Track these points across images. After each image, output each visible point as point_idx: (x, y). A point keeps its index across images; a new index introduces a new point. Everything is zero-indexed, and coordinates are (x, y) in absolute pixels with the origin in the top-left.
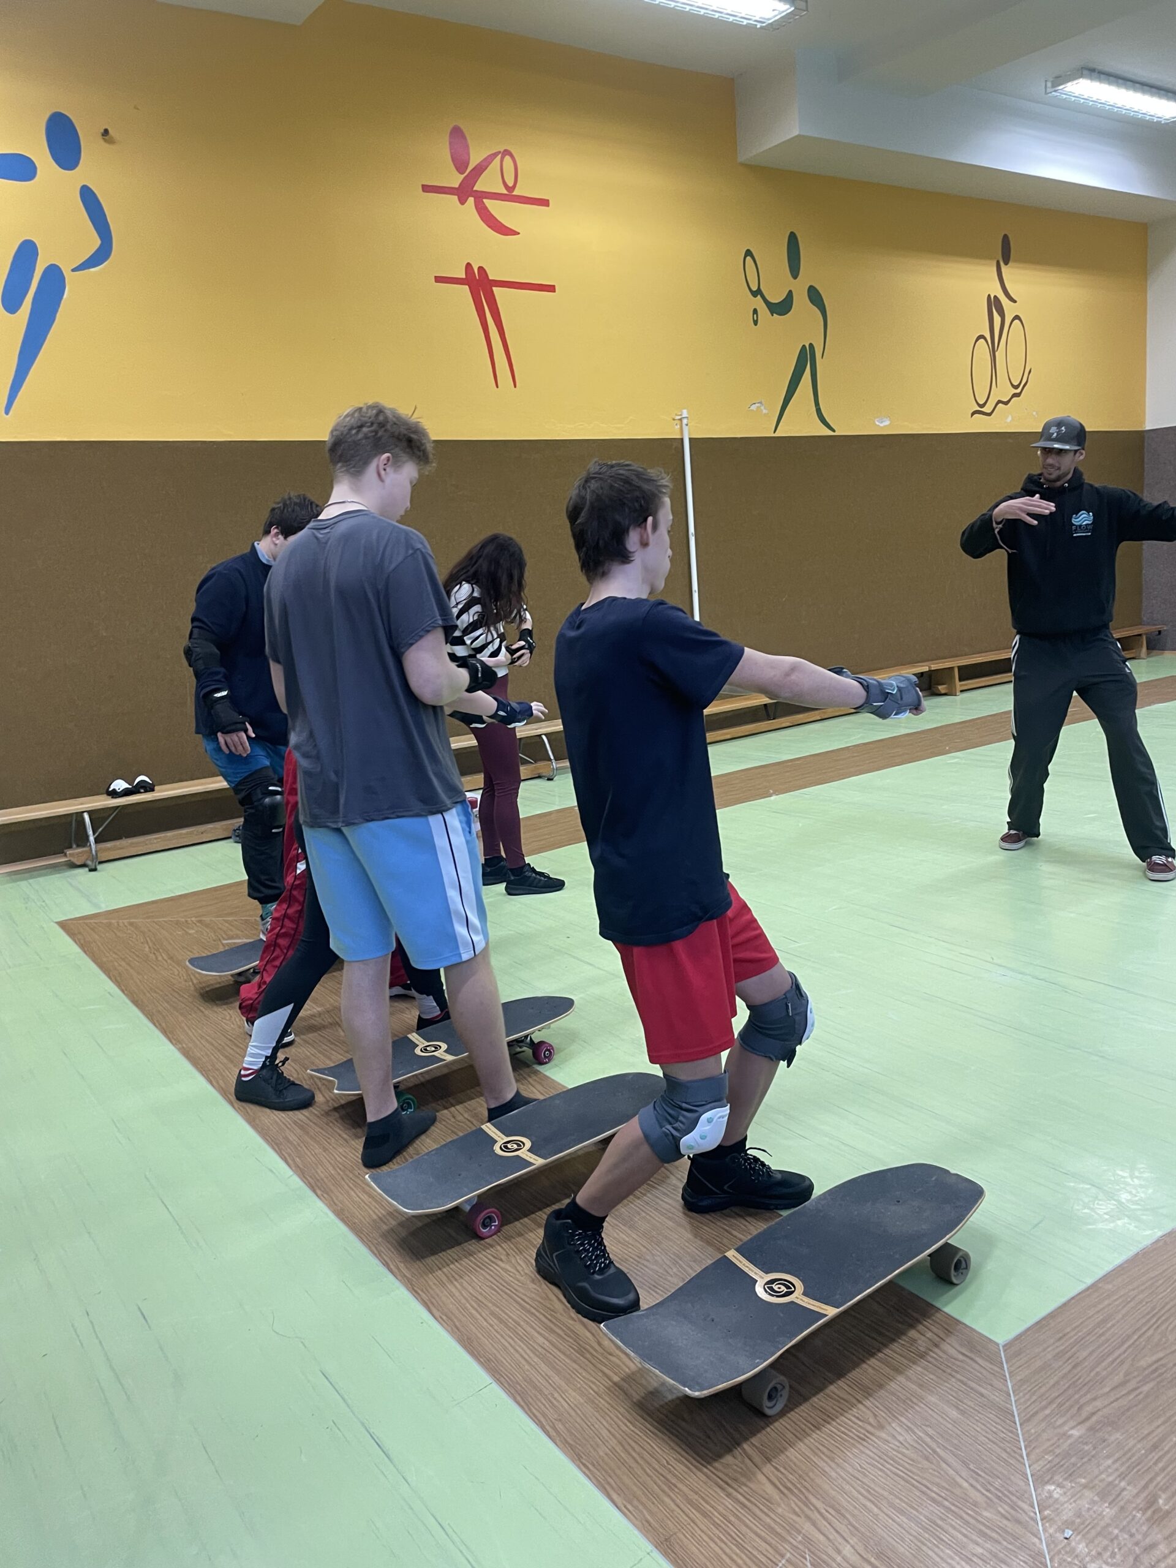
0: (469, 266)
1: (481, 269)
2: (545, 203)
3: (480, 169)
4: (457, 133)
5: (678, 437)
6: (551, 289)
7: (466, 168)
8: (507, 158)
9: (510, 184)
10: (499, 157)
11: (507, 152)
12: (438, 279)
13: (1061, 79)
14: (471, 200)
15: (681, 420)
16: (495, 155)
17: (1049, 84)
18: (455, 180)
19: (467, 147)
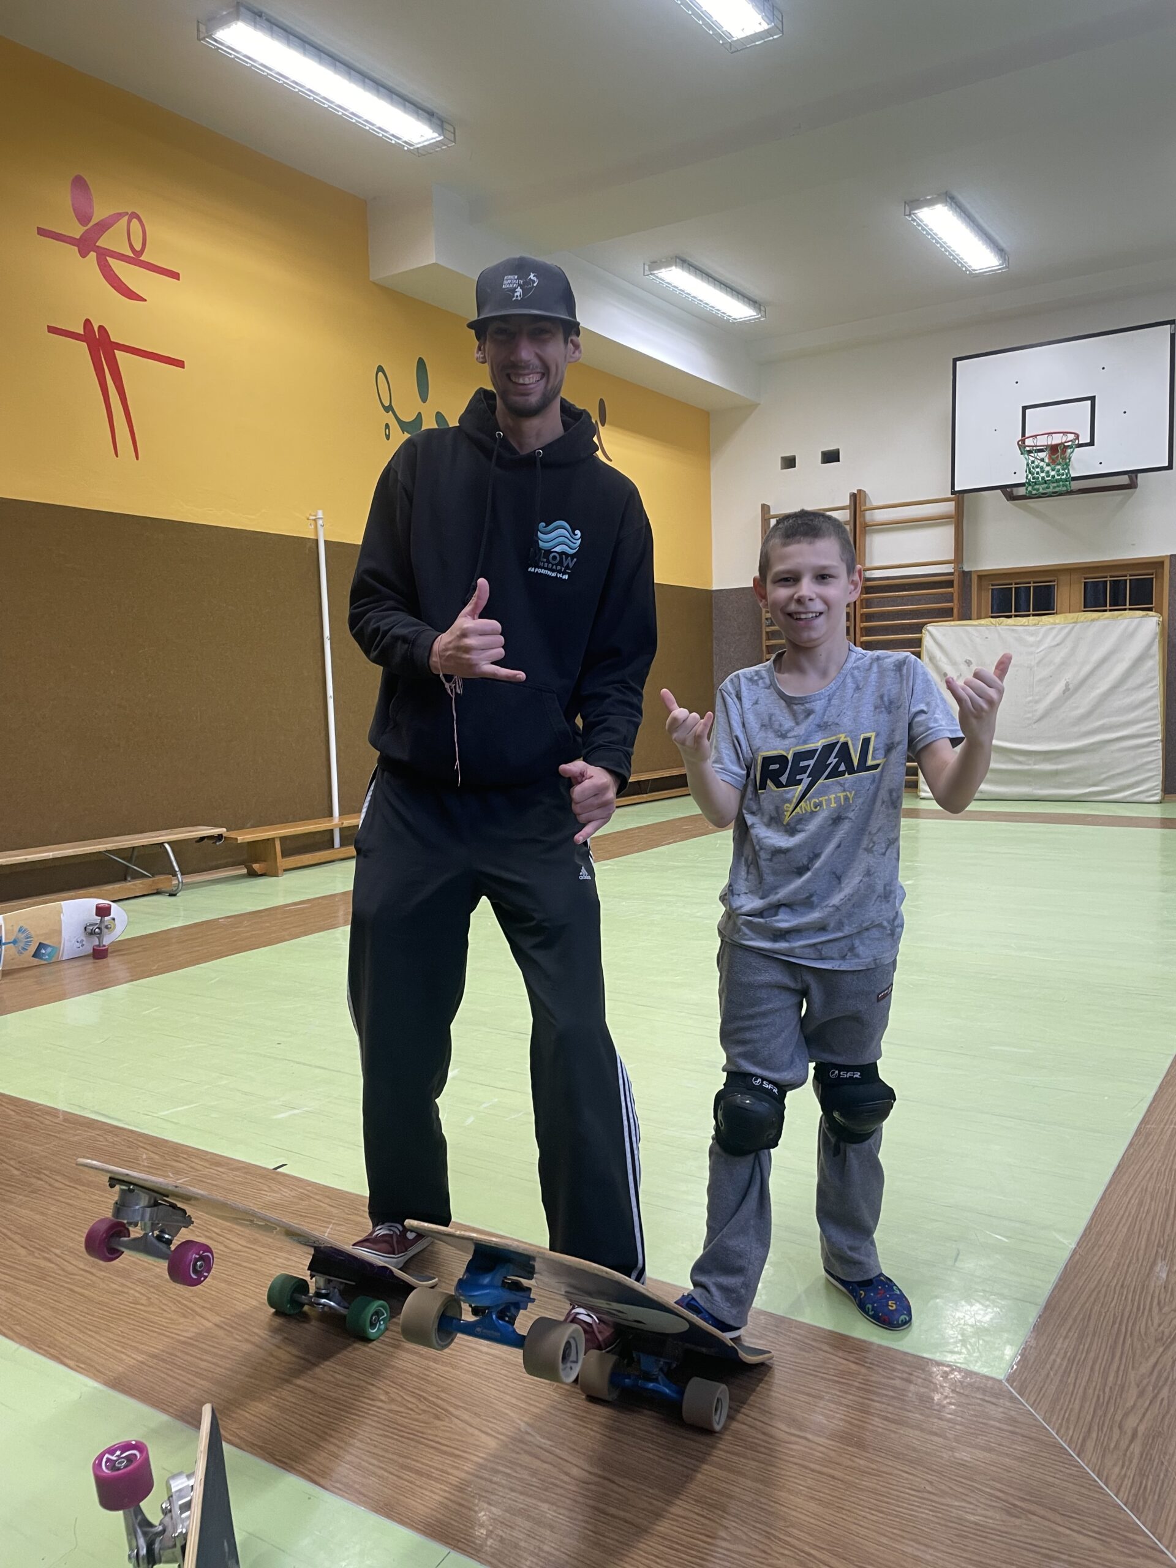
0: (87, 323)
1: (101, 328)
2: (175, 276)
3: (104, 226)
4: (79, 184)
5: (313, 537)
6: (180, 364)
7: (89, 221)
8: (135, 221)
9: (138, 247)
10: (126, 218)
11: (134, 215)
12: (52, 330)
13: (656, 265)
14: (93, 255)
15: (315, 520)
16: (119, 216)
17: (647, 268)
18: (77, 231)
19: (90, 199)
